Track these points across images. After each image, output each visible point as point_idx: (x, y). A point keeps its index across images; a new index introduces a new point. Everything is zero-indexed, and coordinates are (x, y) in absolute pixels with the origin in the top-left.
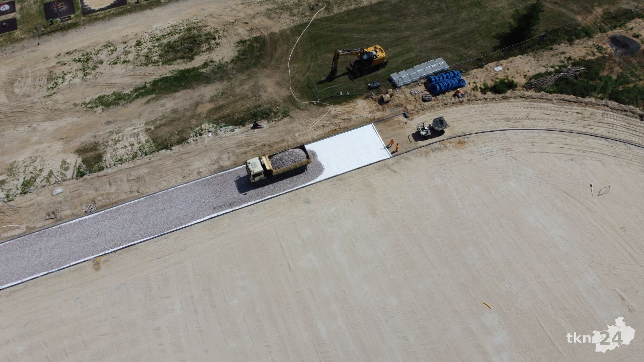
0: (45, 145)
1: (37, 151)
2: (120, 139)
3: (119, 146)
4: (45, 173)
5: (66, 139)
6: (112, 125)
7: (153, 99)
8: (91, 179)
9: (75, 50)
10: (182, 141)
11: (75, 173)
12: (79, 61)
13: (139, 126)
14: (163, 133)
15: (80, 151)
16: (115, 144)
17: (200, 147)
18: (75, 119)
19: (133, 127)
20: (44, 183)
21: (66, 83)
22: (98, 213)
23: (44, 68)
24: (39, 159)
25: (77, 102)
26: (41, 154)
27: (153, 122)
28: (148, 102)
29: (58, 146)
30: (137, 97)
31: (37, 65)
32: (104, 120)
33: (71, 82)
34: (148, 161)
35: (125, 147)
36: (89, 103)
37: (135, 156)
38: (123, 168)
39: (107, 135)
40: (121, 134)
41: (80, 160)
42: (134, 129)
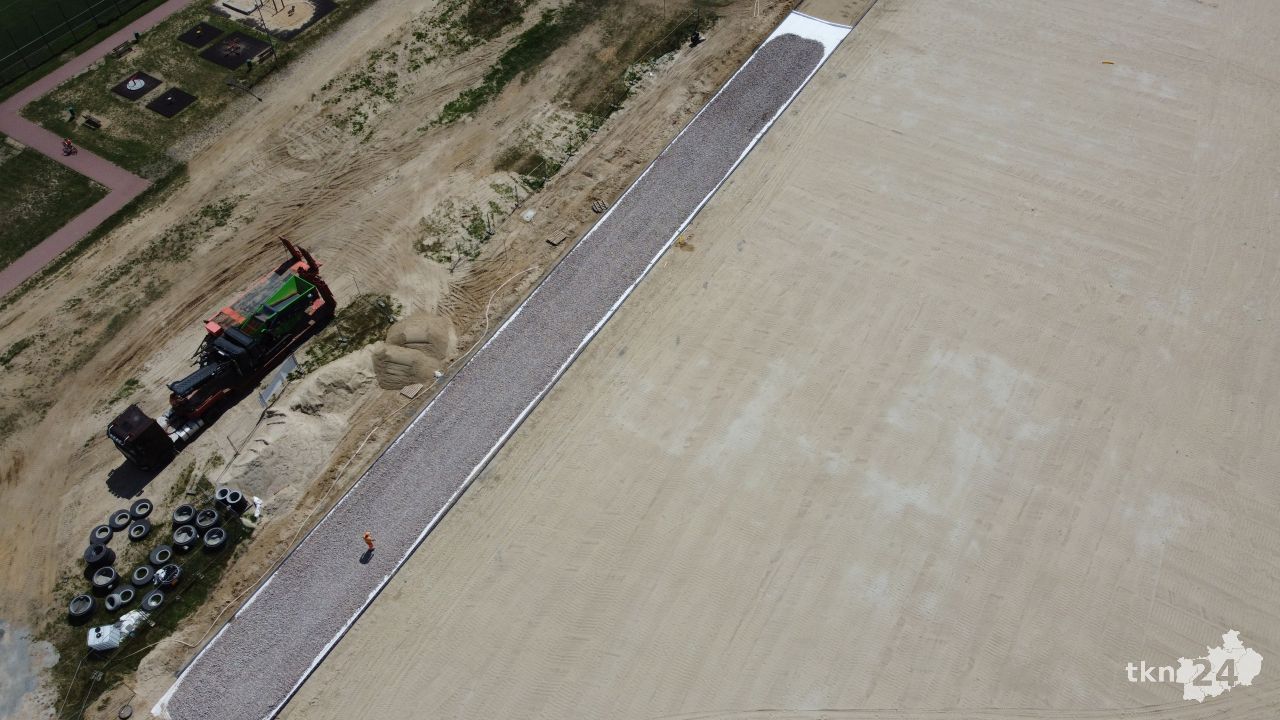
0: (441, 185)
1: (438, 194)
2: (540, 130)
3: (547, 137)
4: (485, 210)
5: (469, 164)
6: (507, 125)
7: (527, 75)
8: (557, 182)
9: (332, 81)
10: (624, 95)
11: (527, 187)
12: (356, 88)
13: (546, 108)
14: (587, 98)
15: (504, 164)
16: (540, 138)
17: (653, 90)
18: (445, 142)
19: (540, 113)
20: (497, 217)
21: (372, 116)
22: (616, 205)
23: (311, 116)
24: (455, 201)
25: (423, 125)
26: (450, 194)
27: (560, 95)
28: (524, 82)
29: (463, 176)
30: (501, 84)
31: (294, 120)
32: (490, 124)
33: (379, 113)
34: (606, 132)
35: (557, 135)
36: (441, 119)
37: (585, 137)
38: (583, 154)
39: (515, 136)
40: (533, 126)
41: (516, 175)
42: (544, 114)
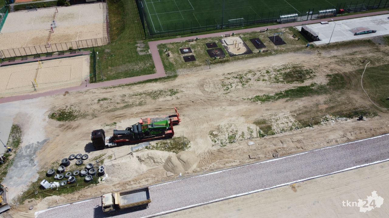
0: (233, 118)
1: (230, 120)
2: (278, 119)
3: (279, 122)
4: (240, 133)
5: (247, 116)
6: (270, 111)
7: (290, 100)
8: (269, 138)
9: (232, 73)
10: (317, 123)
11: (258, 135)
12: (237, 78)
13: (287, 113)
14: (304, 117)
15: (257, 123)
16: (276, 121)
17: (329, 127)
18: (246, 106)
19: (283, 113)
20: (241, 138)
21: (234, 88)
22: (282, 158)
23: (218, 79)
24: (233, 125)
25: (245, 98)
26: (233, 122)
27: (295, 111)
28: (287, 101)
29: (242, 119)
30: (279, 98)
31: (213, 78)
32: (265, 108)
33: (236, 88)
34: (300, 132)
35: (283, 123)
36: (252, 99)
37: (291, 129)
38: (286, 134)
39: (269, 116)
40: (278, 116)
41: (258, 128)
42: (285, 114)
